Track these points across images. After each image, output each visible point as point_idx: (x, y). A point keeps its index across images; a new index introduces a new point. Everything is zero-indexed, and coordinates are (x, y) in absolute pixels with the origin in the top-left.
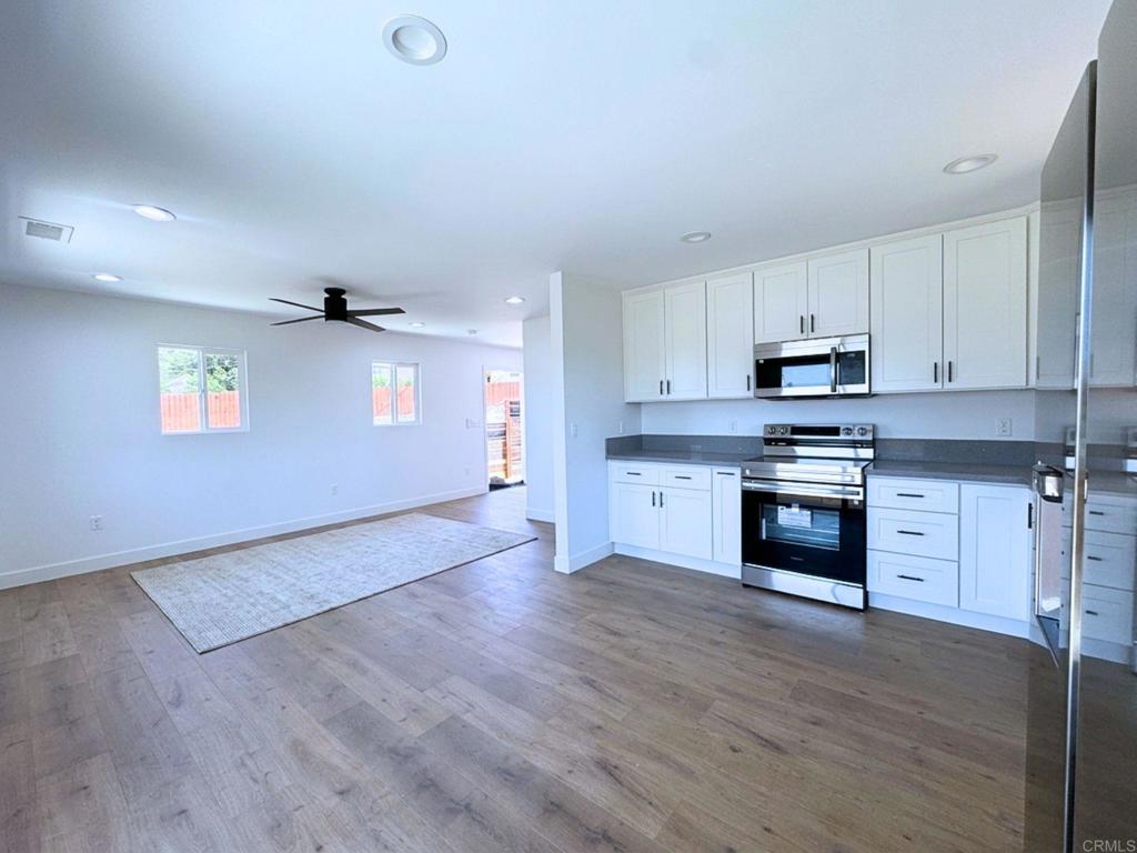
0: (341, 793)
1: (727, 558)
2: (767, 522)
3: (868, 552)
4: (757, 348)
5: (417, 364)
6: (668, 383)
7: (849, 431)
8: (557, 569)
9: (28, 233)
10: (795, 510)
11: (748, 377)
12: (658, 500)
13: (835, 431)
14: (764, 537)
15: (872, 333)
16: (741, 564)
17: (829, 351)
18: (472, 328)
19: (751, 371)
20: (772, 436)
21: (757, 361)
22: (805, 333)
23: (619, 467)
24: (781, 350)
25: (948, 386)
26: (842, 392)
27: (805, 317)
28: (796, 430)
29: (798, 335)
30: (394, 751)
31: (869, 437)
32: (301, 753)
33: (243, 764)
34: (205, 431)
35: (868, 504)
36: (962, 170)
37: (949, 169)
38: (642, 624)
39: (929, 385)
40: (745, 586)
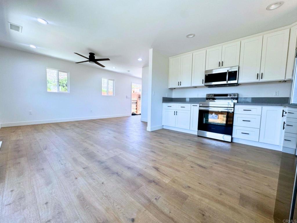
0: (84, 168)
1: (194, 129)
2: (205, 119)
3: (234, 126)
4: (206, 71)
5: (114, 80)
6: (181, 82)
7: (230, 95)
8: (147, 130)
9: (11, 29)
10: (214, 114)
11: (203, 80)
12: (176, 113)
13: (226, 95)
14: (204, 123)
15: (240, 66)
16: (197, 130)
17: (226, 71)
18: (128, 70)
19: (204, 78)
20: (208, 97)
21: (206, 75)
22: (220, 66)
23: (166, 105)
24: (213, 71)
25: (261, 80)
26: (229, 83)
27: (220, 62)
28: (215, 95)
29: (218, 67)
30: (99, 161)
31: (236, 97)
32: (75, 160)
33: (60, 161)
34: (58, 92)
35: (235, 113)
36: (272, 9)
37: (268, 9)
38: (169, 142)
39: (255, 80)
40: (198, 136)
